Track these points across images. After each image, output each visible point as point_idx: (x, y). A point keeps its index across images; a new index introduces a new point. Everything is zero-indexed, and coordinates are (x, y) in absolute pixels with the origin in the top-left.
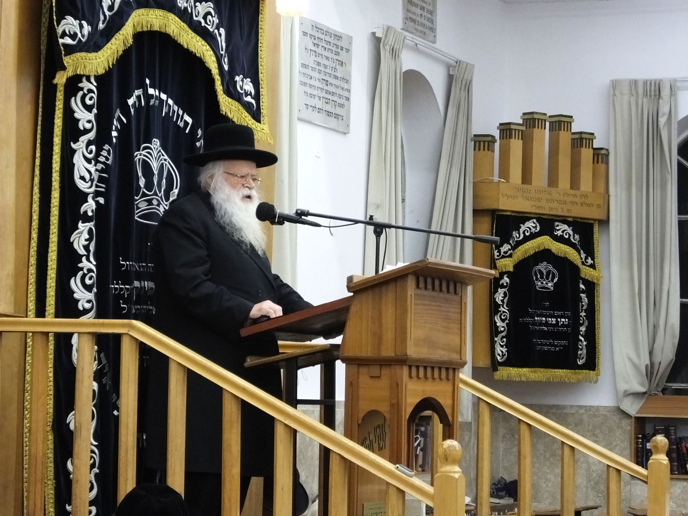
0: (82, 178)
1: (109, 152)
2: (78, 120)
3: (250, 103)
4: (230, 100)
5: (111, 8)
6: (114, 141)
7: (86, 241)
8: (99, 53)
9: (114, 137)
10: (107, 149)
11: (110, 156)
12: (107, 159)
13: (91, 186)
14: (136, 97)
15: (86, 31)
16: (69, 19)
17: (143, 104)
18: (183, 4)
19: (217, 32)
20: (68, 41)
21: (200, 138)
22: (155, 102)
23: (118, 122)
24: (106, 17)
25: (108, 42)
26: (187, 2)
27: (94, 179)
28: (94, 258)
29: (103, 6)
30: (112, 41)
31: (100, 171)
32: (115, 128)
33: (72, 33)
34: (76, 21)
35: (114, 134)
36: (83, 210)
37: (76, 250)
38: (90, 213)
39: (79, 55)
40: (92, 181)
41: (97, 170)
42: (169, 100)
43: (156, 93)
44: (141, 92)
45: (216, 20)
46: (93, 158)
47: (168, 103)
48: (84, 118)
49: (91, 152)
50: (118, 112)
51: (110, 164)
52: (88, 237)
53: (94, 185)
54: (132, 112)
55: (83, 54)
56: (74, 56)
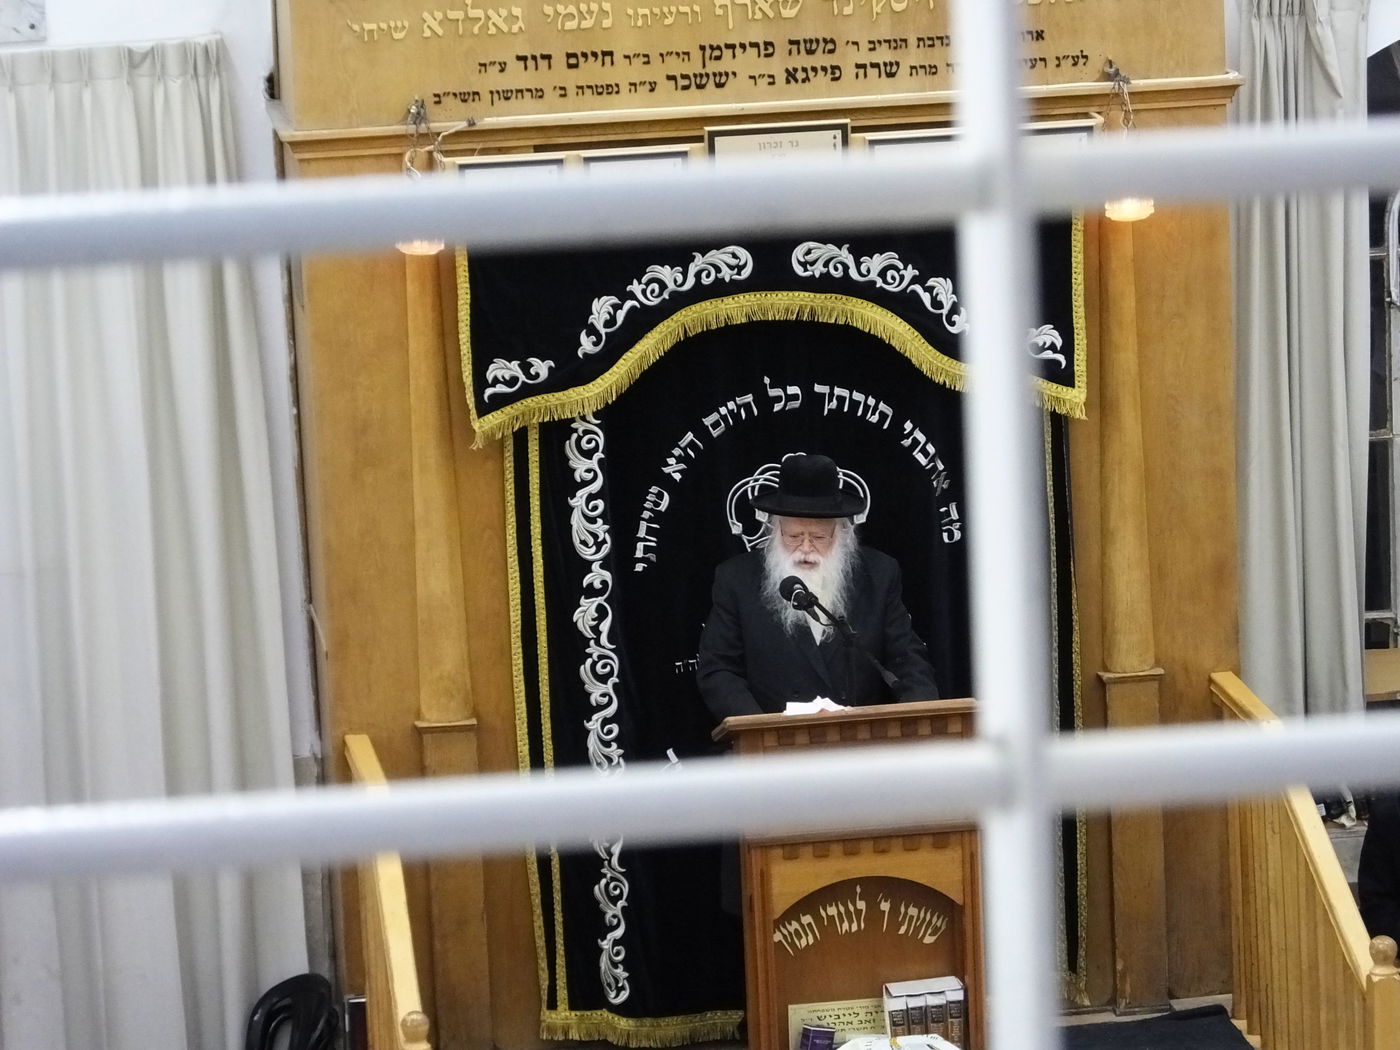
0: (584, 543)
1: (660, 495)
2: (574, 470)
3: (1049, 362)
5: (610, 323)
6: (677, 477)
7: (593, 620)
8: (590, 385)
9: (674, 472)
10: (656, 492)
11: (662, 500)
12: (657, 504)
13: (597, 552)
14: (739, 407)
15: (542, 368)
16: (500, 362)
17: (756, 413)
18: (818, 270)
19: (918, 288)
20: (501, 388)
21: (911, 433)
22: (785, 405)
23: (689, 450)
24: (601, 336)
25: (612, 366)
26: (826, 265)
27: (604, 541)
28: (610, 640)
29: (592, 324)
30: (618, 364)
31: (648, 521)
32: (679, 460)
33: (507, 378)
34: (513, 362)
35: (673, 469)
36: (586, 582)
37: (581, 632)
38: (597, 585)
39: (529, 400)
40: (599, 545)
41: (644, 519)
42: (838, 391)
43: (789, 392)
44: (749, 398)
45: (910, 272)
46: (599, 516)
47: (835, 396)
48: (581, 467)
49: (595, 508)
50: (690, 436)
51: (663, 510)
52: (596, 615)
53: (606, 549)
54: (715, 433)
55: (540, 397)
56: (519, 404)
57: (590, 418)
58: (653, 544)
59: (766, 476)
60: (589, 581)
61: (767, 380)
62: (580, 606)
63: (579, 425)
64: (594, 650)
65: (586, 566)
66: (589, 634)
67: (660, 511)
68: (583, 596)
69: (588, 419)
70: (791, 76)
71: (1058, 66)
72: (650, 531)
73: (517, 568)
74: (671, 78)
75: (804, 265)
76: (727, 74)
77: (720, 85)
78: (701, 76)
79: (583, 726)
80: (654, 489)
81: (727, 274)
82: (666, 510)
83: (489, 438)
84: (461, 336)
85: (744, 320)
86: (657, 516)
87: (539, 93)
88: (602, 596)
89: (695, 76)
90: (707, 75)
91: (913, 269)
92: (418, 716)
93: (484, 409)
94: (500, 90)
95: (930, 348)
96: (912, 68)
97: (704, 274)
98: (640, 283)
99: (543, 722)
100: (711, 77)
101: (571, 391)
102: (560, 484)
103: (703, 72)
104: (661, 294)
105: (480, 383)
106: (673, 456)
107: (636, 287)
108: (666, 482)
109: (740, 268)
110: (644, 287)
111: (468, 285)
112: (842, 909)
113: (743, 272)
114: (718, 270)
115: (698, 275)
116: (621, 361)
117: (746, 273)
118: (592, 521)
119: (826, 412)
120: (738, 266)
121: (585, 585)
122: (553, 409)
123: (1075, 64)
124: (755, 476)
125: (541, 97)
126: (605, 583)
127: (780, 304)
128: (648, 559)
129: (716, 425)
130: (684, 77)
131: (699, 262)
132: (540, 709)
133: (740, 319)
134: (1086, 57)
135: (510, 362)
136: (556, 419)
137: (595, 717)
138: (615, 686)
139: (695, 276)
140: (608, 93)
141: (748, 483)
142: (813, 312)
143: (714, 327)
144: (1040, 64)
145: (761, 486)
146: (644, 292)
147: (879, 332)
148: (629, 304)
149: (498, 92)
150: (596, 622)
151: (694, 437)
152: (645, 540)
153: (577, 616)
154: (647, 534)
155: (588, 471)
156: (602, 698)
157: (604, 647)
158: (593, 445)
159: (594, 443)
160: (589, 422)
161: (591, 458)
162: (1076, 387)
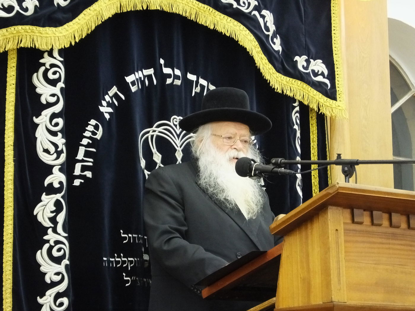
0: (47, 151)
1: (96, 127)
2: (40, 95)
3: (320, 83)
4: (288, 79)
6: (107, 116)
7: (52, 212)
8: (60, 28)
9: (106, 112)
10: (94, 124)
11: (98, 131)
12: (94, 133)
13: (58, 158)
14: (144, 76)
15: (30, 5)
17: (155, 83)
19: (256, 13)
22: (173, 81)
23: (114, 100)
27: (62, 152)
28: (65, 229)
31: (86, 146)
32: (109, 105)
33: (7, 6)
35: (105, 110)
37: (40, 223)
38: (56, 185)
39: (20, 27)
40: (58, 154)
41: (83, 145)
43: (175, 73)
44: (151, 71)
45: (254, 3)
46: (60, 131)
47: (199, 84)
48: (46, 92)
49: (57, 125)
50: (114, 90)
51: (99, 138)
52: (54, 208)
53: (63, 158)
54: (134, 89)
55: (27, 27)
56: (12, 28)
57: (56, 54)
58: (91, 164)
59: (160, 129)
60: (49, 182)
61: (162, 61)
62: (41, 201)
63: (47, 60)
64: (51, 236)
65: (48, 170)
66: (47, 224)
67: (96, 139)
68: (44, 193)
69: (55, 56)
72: (87, 154)
79: (37, 301)
80: (93, 122)
82: (101, 138)
85: (159, 8)
86: (94, 143)
88: (60, 193)
99: (4, 297)
101: (47, 29)
106: (105, 100)
108: (99, 116)
116: (81, 16)
118: (54, 134)
119: (193, 94)
121: (46, 184)
122: (35, 39)
124: (154, 128)
126: (61, 183)
128: (85, 175)
129: (133, 83)
136: (37, 48)
137: (48, 293)
138: (66, 266)
141: (148, 132)
142: (196, 15)
145: (158, 136)
150: (55, 214)
151: (118, 90)
152: (83, 161)
153: (38, 210)
154: (85, 156)
155: (53, 95)
156: (56, 276)
157: (59, 234)
158: (56, 76)
159: (58, 74)
160: (55, 58)
161: (55, 86)
162: (338, 100)
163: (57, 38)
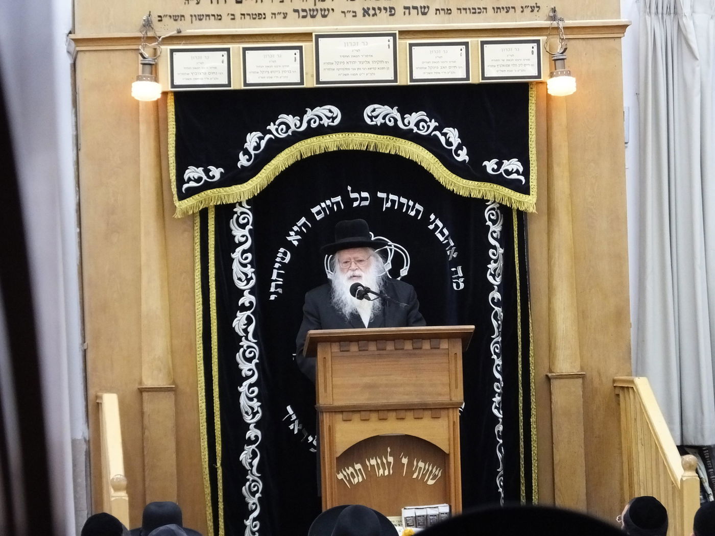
0: (240, 279)
1: (285, 253)
2: (235, 236)
3: (514, 180)
5: (257, 148)
6: (296, 243)
7: (244, 325)
8: (245, 184)
9: (293, 240)
10: (283, 251)
11: (286, 256)
12: (283, 259)
13: (247, 284)
14: (333, 204)
15: (216, 172)
16: (192, 168)
17: (343, 208)
18: (379, 121)
19: (437, 133)
20: (192, 184)
21: (434, 221)
22: (360, 203)
23: (303, 228)
24: (251, 155)
25: (257, 174)
26: (384, 118)
27: (251, 278)
28: (254, 337)
29: (246, 148)
30: (261, 172)
31: (278, 269)
32: (297, 233)
33: (196, 178)
34: (200, 168)
35: (293, 238)
36: (240, 303)
37: (237, 333)
38: (247, 304)
39: (209, 191)
40: (248, 280)
41: (275, 268)
42: (392, 197)
43: (362, 196)
44: (339, 199)
45: (433, 124)
46: (249, 263)
47: (390, 199)
48: (238, 234)
49: (246, 258)
50: (303, 220)
51: (287, 262)
52: (246, 322)
53: (252, 283)
54: (318, 218)
55: (215, 190)
56: (203, 193)
57: (244, 204)
58: (281, 283)
60: (242, 302)
61: (349, 188)
62: (237, 317)
63: (238, 209)
64: (244, 343)
65: (241, 293)
66: (242, 333)
67: (285, 263)
68: (239, 311)
69: (243, 205)
70: (366, 12)
71: (522, 12)
72: (279, 275)
73: (201, 296)
74: (296, 11)
75: (371, 118)
76: (328, 10)
77: (324, 16)
78: (313, 10)
79: (238, 390)
80: (282, 250)
81: (326, 122)
82: (289, 262)
83: (185, 213)
84: (169, 153)
85: (335, 149)
86: (284, 266)
87: (219, 17)
88: (250, 310)
89: (310, 10)
90: (317, 10)
91: (435, 122)
92: (141, 383)
93: (182, 196)
94: (196, 14)
95: (445, 169)
96: (437, 10)
97: (312, 121)
98: (275, 124)
99: (214, 388)
100: (319, 11)
101: (233, 187)
102: (226, 244)
103: (315, 8)
104: (286, 132)
105: (180, 181)
106: (293, 230)
107: (272, 127)
108: (289, 246)
109: (334, 119)
110: (277, 127)
111: (174, 123)
112: (379, 461)
113: (335, 121)
114: (321, 119)
115: (309, 122)
116: (263, 170)
117: (337, 121)
118: (244, 266)
119: (384, 209)
120: (332, 117)
122: (223, 197)
123: (532, 11)
125: (220, 19)
126: (251, 303)
127: (356, 141)
128: (278, 292)
129: (319, 213)
130: (304, 10)
131: (310, 114)
132: (212, 380)
133: (332, 148)
134: (539, 7)
135: (198, 168)
136: (224, 203)
137: (244, 384)
138: (256, 364)
139: (307, 122)
140: (259, 19)
142: (376, 146)
143: (318, 153)
144: (512, 10)
146: (277, 130)
147: (415, 159)
148: (268, 136)
149: (195, 16)
150: (246, 326)
151: (306, 220)
152: (276, 281)
153: (235, 323)
154: (277, 277)
155: (243, 236)
156: (248, 372)
157: (250, 341)
158: (246, 221)
159: (246, 220)
160: (244, 207)
161: (244, 229)
162: (531, 195)
163: (242, 193)
